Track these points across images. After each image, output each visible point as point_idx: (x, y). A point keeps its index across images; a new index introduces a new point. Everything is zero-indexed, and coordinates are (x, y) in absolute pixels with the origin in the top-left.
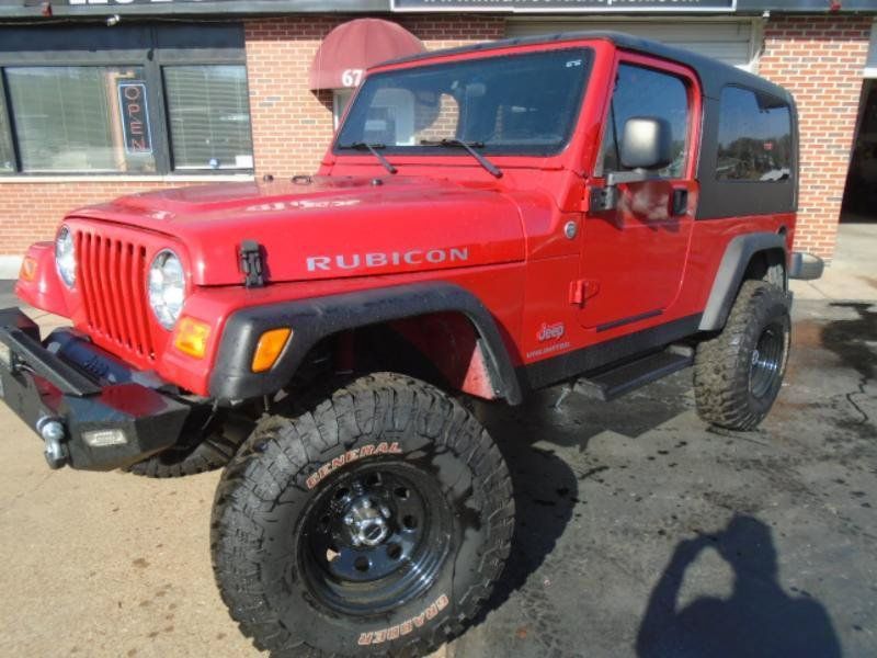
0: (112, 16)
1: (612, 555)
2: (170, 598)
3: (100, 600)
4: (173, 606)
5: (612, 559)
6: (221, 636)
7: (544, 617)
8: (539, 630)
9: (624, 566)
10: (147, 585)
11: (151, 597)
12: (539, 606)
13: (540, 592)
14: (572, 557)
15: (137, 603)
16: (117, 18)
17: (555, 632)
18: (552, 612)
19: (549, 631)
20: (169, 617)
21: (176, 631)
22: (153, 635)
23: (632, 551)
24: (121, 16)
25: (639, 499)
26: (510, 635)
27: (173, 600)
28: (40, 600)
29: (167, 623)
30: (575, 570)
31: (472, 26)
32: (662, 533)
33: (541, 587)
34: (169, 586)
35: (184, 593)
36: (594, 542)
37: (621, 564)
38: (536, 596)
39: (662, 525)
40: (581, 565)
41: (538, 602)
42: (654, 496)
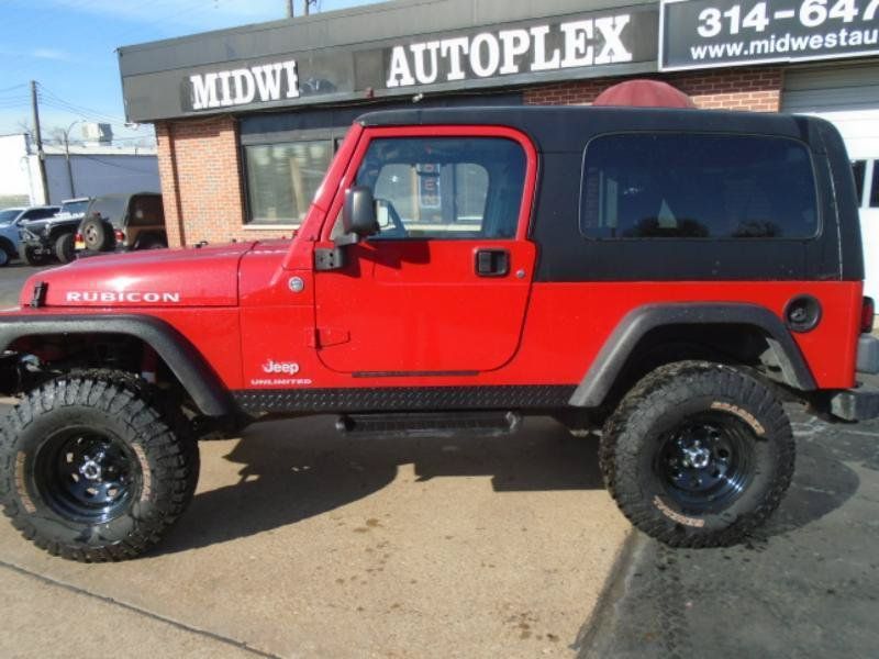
0: (417, 95)
1: (767, 599)
2: (386, 550)
3: (340, 541)
4: (386, 556)
5: (765, 602)
6: (414, 582)
7: (676, 630)
8: (665, 637)
9: (775, 611)
10: (373, 539)
11: (374, 547)
12: (674, 621)
13: (681, 611)
14: (724, 592)
15: (364, 549)
16: (421, 96)
17: (681, 642)
18: (685, 628)
19: (675, 640)
20: (382, 562)
21: (385, 572)
22: (370, 571)
23: (789, 599)
24: (425, 94)
25: (821, 559)
26: (638, 635)
27: (387, 552)
28: (304, 534)
29: (381, 566)
30: (723, 602)
31: (745, 78)
32: (830, 592)
33: (684, 608)
34: (387, 542)
35: (396, 549)
36: (752, 585)
37: (772, 608)
38: (675, 613)
39: (834, 586)
40: (730, 600)
41: (675, 618)
42: (840, 560)
